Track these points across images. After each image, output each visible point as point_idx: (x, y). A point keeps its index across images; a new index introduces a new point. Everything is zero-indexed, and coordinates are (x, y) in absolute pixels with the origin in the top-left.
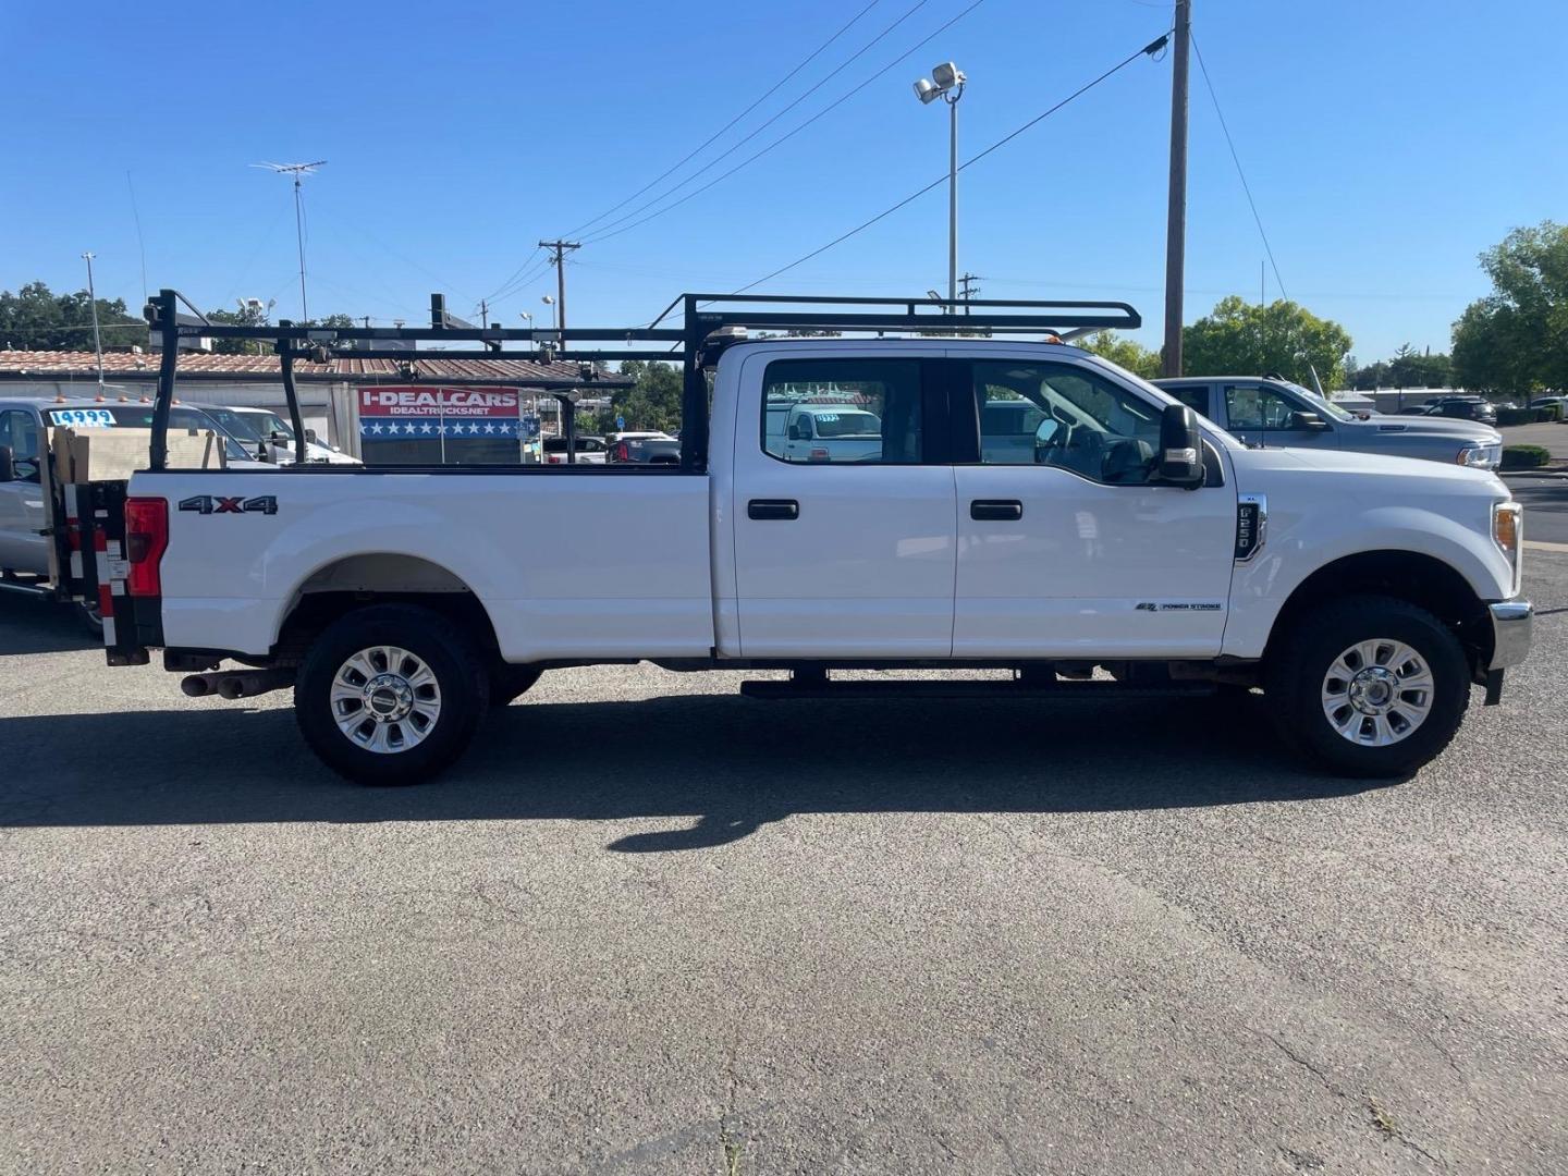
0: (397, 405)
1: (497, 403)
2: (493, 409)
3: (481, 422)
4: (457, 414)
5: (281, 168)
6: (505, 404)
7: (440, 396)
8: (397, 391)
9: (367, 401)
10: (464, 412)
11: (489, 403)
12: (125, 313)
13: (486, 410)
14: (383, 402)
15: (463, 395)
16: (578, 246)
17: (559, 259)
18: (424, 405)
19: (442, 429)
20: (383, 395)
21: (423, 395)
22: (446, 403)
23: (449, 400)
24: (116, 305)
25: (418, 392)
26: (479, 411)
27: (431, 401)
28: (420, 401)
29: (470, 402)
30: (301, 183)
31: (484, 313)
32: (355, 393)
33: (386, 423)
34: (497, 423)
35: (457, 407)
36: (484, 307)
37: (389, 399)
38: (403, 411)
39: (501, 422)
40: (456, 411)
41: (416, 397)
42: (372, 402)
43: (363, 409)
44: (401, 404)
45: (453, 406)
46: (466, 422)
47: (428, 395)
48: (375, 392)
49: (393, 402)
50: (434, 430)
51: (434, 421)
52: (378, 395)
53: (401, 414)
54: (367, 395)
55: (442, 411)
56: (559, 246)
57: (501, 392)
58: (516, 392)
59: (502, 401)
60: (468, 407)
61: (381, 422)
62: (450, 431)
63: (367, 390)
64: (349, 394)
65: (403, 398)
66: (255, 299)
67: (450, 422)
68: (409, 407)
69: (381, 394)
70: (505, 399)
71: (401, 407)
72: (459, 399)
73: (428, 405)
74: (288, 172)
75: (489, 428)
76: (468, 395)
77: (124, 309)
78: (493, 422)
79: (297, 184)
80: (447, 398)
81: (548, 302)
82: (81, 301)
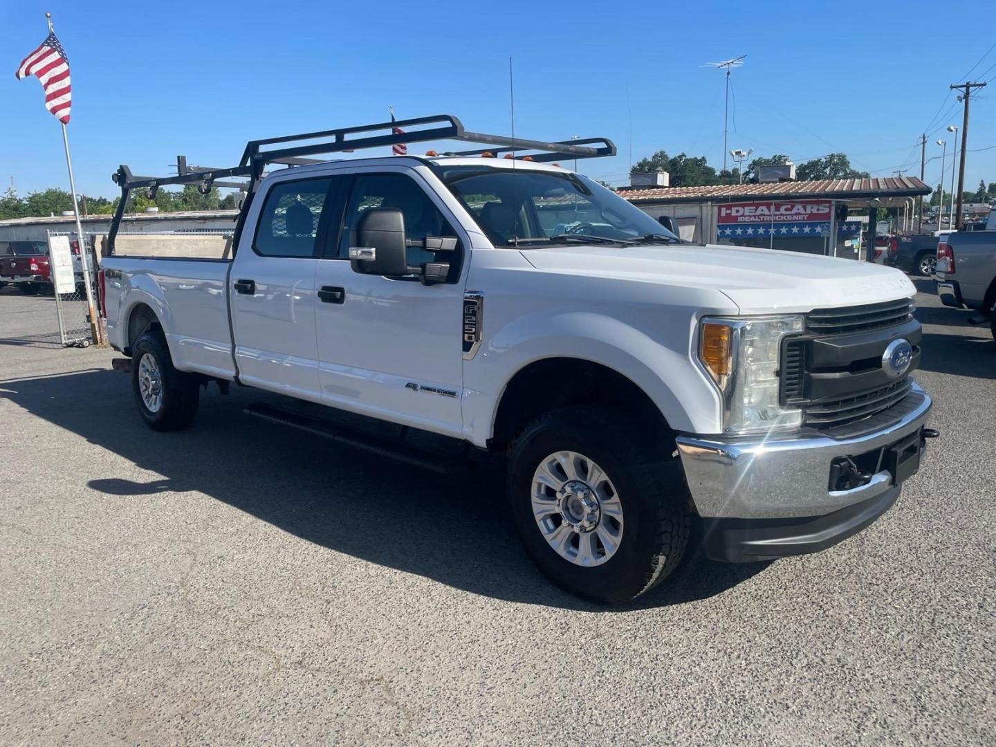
0: (743, 215)
1: (815, 211)
2: (811, 216)
3: (801, 225)
4: (784, 220)
5: (719, 65)
6: (820, 212)
7: (773, 208)
8: (743, 206)
9: (723, 214)
10: (789, 218)
11: (808, 211)
12: (706, 165)
13: (806, 216)
14: (734, 213)
15: (790, 206)
16: (984, 85)
17: (967, 96)
18: (761, 215)
19: (772, 231)
20: (734, 209)
21: (761, 208)
22: (778, 213)
23: (779, 211)
24: (701, 161)
25: (757, 206)
26: (800, 217)
27: (766, 212)
28: (759, 212)
29: (794, 211)
30: (731, 72)
31: (924, 143)
32: (716, 209)
33: (734, 228)
34: (813, 226)
35: (784, 215)
36: (924, 139)
37: (737, 211)
38: (746, 219)
39: (816, 225)
40: (782, 218)
41: (756, 210)
42: (727, 214)
43: (720, 219)
44: (745, 214)
45: (782, 215)
46: (790, 225)
47: (764, 208)
48: (729, 208)
49: (740, 213)
50: (767, 232)
51: (767, 226)
52: (731, 209)
53: (745, 222)
54: (723, 210)
55: (772, 218)
56: (968, 86)
57: (819, 203)
58: (830, 202)
59: (818, 210)
60: (792, 215)
61: (731, 227)
62: (778, 232)
63: (724, 206)
64: (712, 210)
65: (747, 210)
66: (739, 150)
67: (778, 226)
68: (750, 216)
69: (733, 208)
70: (821, 208)
71: (745, 216)
72: (786, 210)
73: (764, 215)
74: (724, 67)
75: (807, 230)
76: (793, 207)
77: (705, 162)
78: (810, 225)
79: (728, 73)
80: (778, 209)
81: (952, 131)
82: (681, 160)
